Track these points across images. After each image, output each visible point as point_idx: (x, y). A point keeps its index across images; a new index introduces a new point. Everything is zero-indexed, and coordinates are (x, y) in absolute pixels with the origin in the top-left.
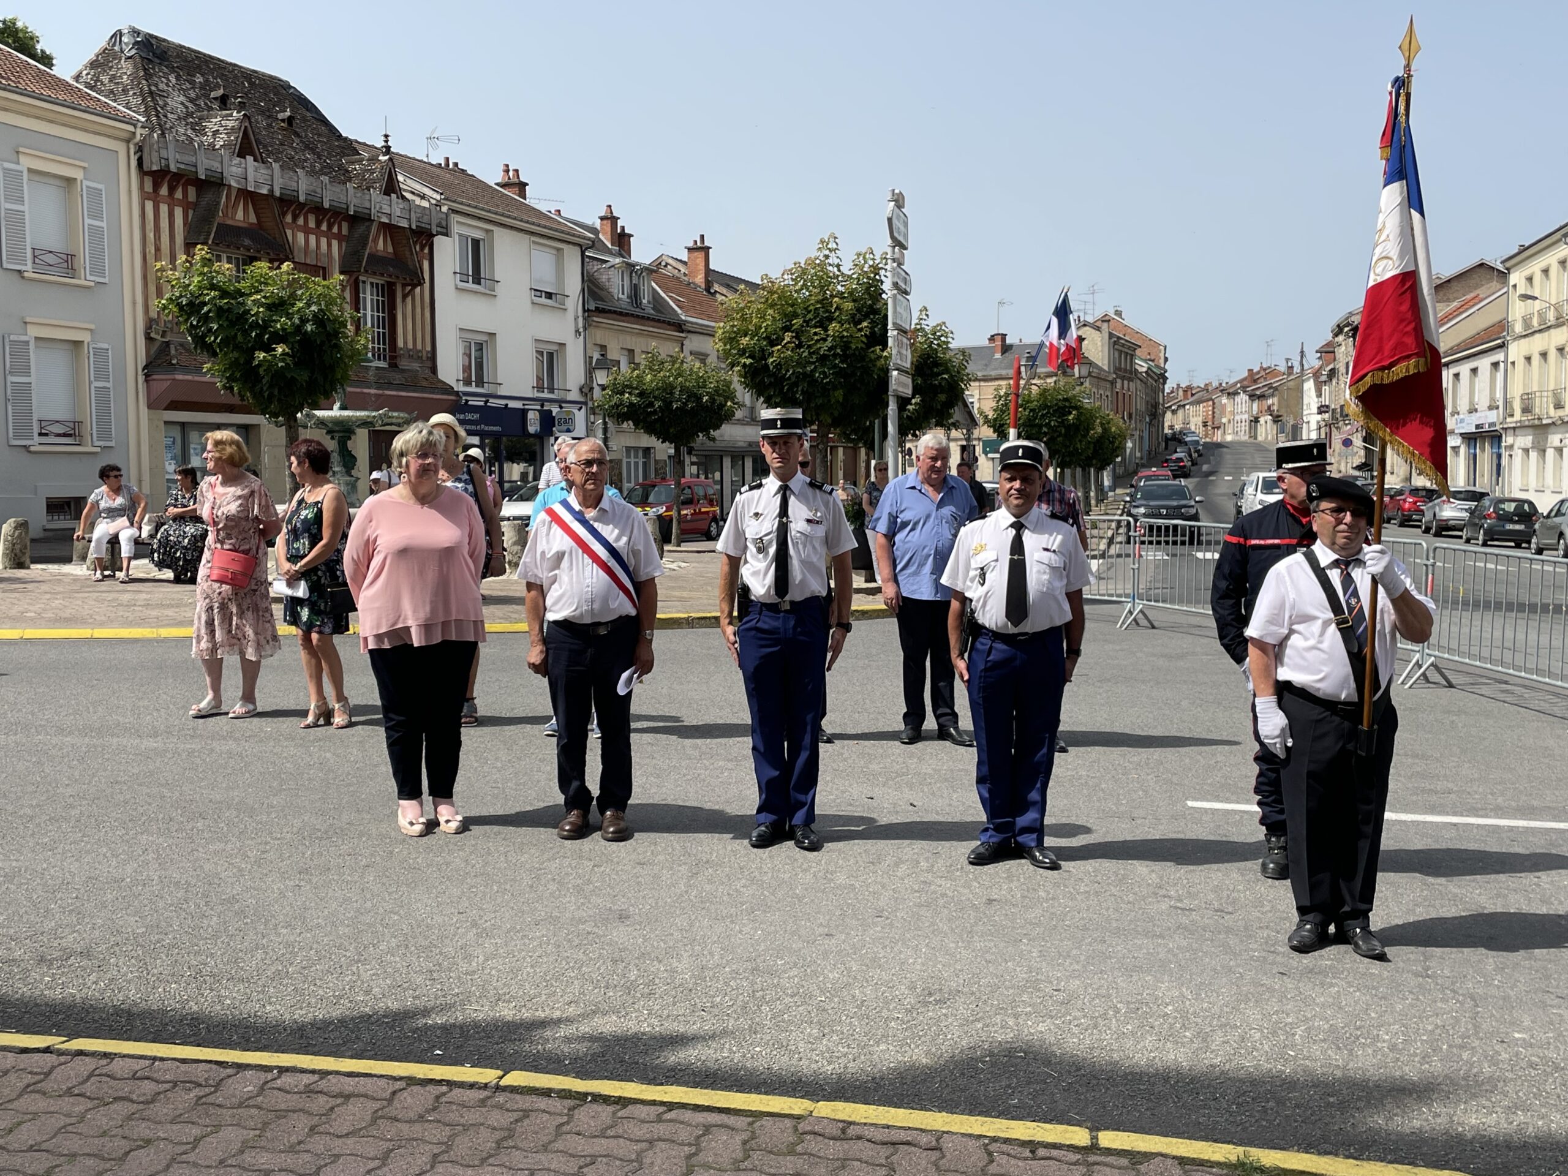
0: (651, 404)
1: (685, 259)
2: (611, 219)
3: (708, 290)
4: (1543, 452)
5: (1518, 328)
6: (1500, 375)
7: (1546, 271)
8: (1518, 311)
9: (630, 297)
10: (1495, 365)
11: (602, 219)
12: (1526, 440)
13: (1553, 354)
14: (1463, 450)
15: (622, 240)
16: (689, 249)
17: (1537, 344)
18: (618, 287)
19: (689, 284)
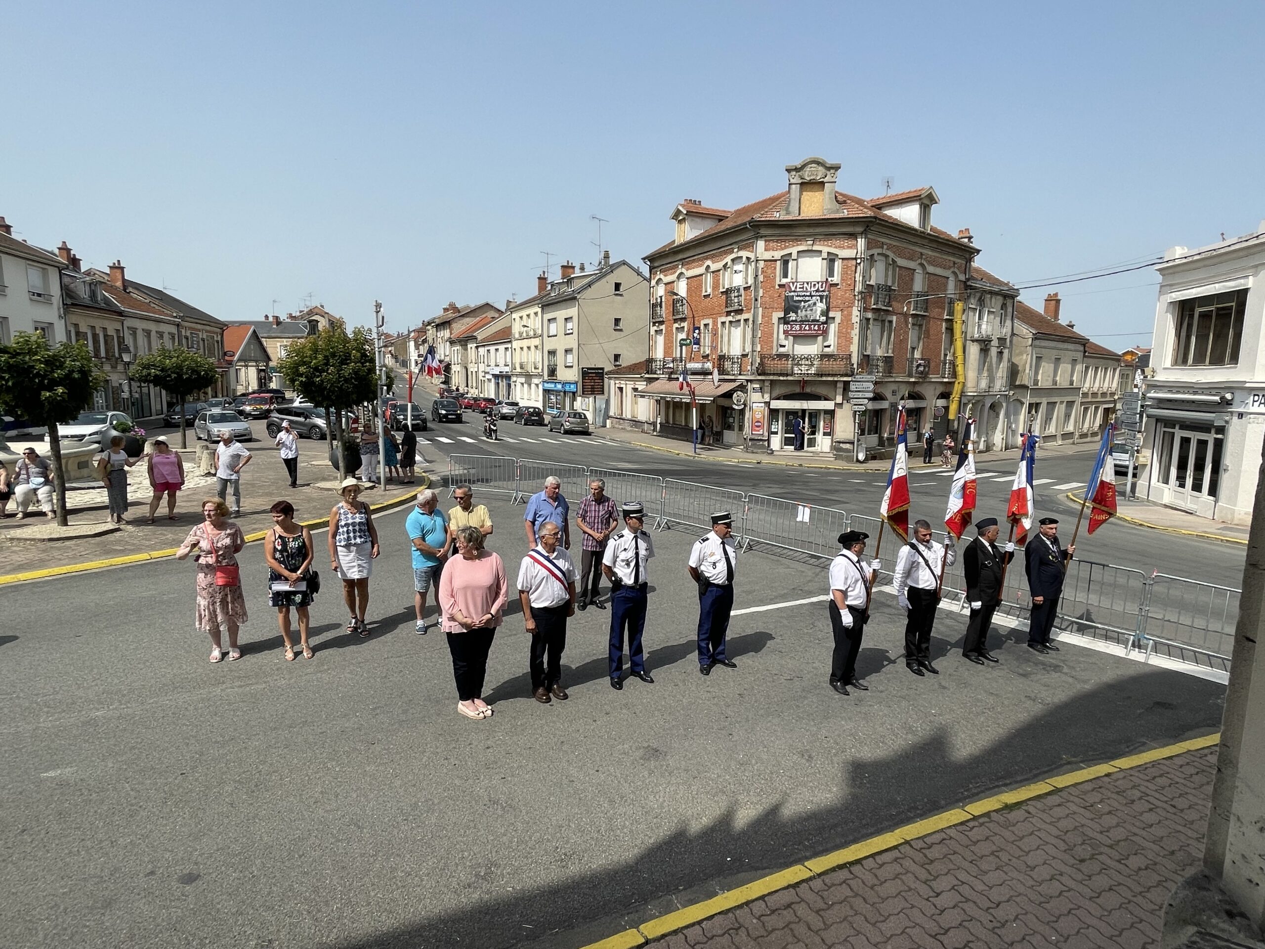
0: (169, 376)
1: (108, 272)
2: (65, 249)
3: (125, 290)
4: (530, 385)
5: (517, 336)
6: (509, 353)
7: (528, 316)
8: (516, 329)
9: (91, 297)
10: (506, 349)
11: (59, 249)
12: (523, 380)
13: (533, 348)
14: (493, 380)
15: (75, 262)
16: (110, 267)
17: (525, 343)
18: (83, 293)
19: (112, 286)
